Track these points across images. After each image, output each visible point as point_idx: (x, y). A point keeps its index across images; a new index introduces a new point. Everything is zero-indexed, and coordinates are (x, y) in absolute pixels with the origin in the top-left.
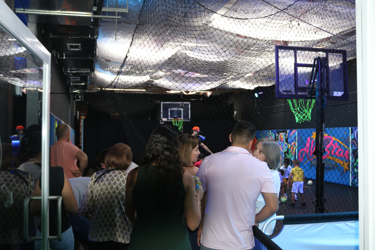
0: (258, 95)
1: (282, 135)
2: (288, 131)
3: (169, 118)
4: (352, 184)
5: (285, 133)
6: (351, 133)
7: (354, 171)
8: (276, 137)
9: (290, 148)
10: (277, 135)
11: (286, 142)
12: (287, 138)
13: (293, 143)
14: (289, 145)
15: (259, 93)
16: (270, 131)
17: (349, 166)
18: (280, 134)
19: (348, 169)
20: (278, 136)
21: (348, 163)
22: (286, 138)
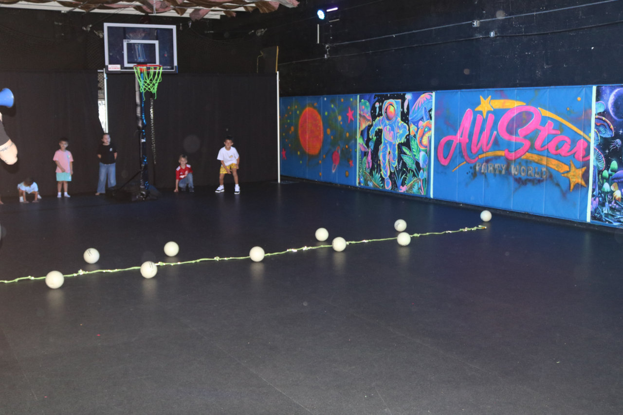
0: (326, 13)
1: (393, 106)
2: (409, 96)
3: (126, 65)
4: (593, 217)
5: (400, 100)
6: (598, 99)
7: (601, 187)
8: (373, 108)
9: (415, 136)
10: (377, 105)
11: (402, 120)
12: (405, 110)
13: (422, 124)
14: (413, 128)
15: (328, 11)
16: (358, 96)
17: (585, 176)
18: (387, 102)
19: (583, 183)
20: (381, 108)
21: (585, 168)
22: (403, 113)
